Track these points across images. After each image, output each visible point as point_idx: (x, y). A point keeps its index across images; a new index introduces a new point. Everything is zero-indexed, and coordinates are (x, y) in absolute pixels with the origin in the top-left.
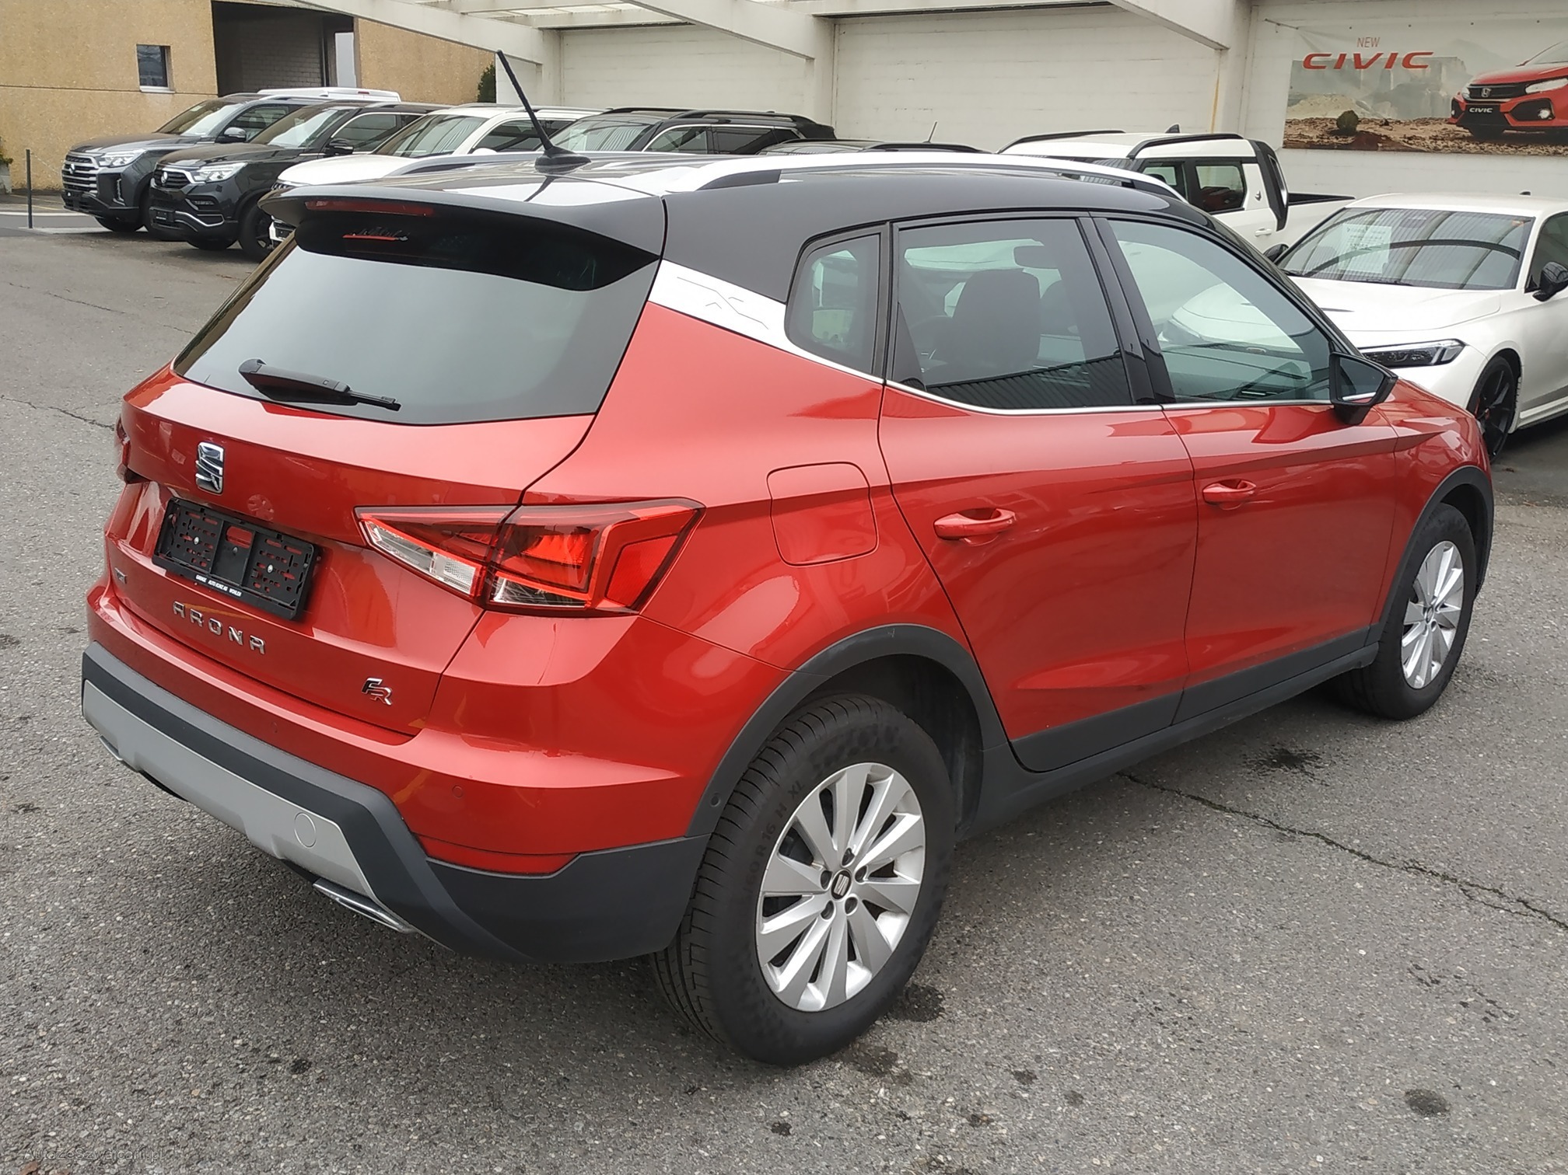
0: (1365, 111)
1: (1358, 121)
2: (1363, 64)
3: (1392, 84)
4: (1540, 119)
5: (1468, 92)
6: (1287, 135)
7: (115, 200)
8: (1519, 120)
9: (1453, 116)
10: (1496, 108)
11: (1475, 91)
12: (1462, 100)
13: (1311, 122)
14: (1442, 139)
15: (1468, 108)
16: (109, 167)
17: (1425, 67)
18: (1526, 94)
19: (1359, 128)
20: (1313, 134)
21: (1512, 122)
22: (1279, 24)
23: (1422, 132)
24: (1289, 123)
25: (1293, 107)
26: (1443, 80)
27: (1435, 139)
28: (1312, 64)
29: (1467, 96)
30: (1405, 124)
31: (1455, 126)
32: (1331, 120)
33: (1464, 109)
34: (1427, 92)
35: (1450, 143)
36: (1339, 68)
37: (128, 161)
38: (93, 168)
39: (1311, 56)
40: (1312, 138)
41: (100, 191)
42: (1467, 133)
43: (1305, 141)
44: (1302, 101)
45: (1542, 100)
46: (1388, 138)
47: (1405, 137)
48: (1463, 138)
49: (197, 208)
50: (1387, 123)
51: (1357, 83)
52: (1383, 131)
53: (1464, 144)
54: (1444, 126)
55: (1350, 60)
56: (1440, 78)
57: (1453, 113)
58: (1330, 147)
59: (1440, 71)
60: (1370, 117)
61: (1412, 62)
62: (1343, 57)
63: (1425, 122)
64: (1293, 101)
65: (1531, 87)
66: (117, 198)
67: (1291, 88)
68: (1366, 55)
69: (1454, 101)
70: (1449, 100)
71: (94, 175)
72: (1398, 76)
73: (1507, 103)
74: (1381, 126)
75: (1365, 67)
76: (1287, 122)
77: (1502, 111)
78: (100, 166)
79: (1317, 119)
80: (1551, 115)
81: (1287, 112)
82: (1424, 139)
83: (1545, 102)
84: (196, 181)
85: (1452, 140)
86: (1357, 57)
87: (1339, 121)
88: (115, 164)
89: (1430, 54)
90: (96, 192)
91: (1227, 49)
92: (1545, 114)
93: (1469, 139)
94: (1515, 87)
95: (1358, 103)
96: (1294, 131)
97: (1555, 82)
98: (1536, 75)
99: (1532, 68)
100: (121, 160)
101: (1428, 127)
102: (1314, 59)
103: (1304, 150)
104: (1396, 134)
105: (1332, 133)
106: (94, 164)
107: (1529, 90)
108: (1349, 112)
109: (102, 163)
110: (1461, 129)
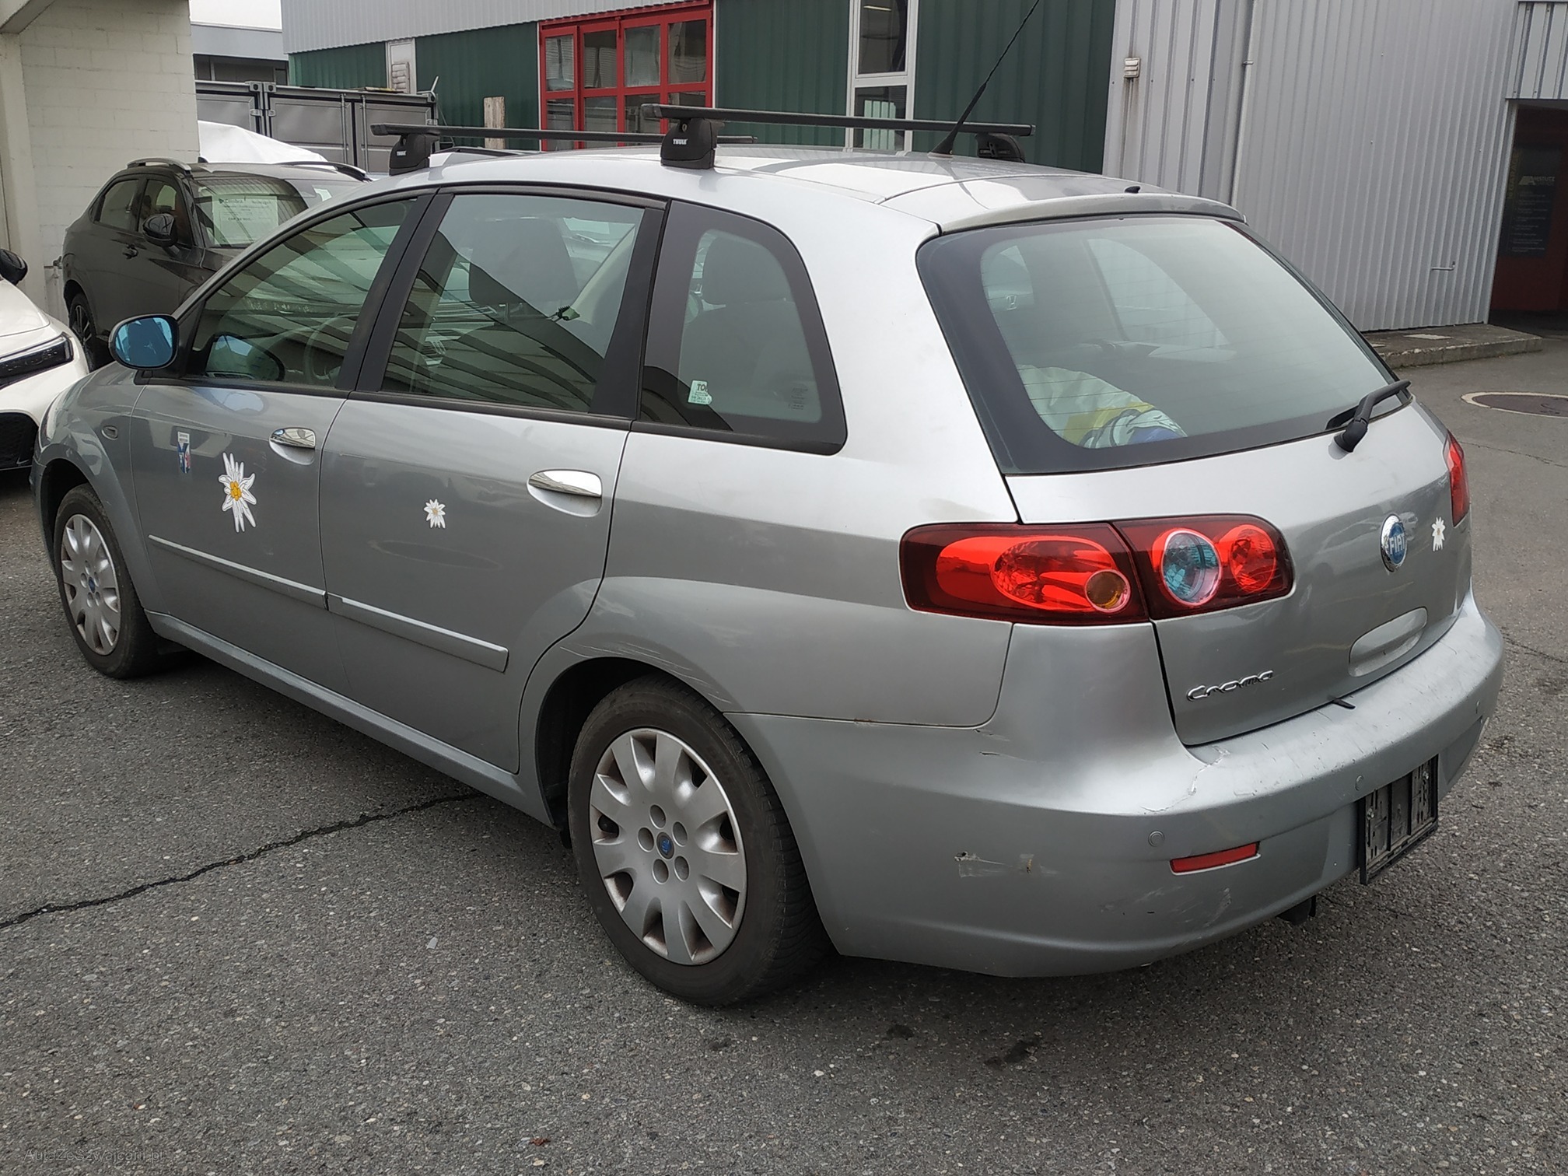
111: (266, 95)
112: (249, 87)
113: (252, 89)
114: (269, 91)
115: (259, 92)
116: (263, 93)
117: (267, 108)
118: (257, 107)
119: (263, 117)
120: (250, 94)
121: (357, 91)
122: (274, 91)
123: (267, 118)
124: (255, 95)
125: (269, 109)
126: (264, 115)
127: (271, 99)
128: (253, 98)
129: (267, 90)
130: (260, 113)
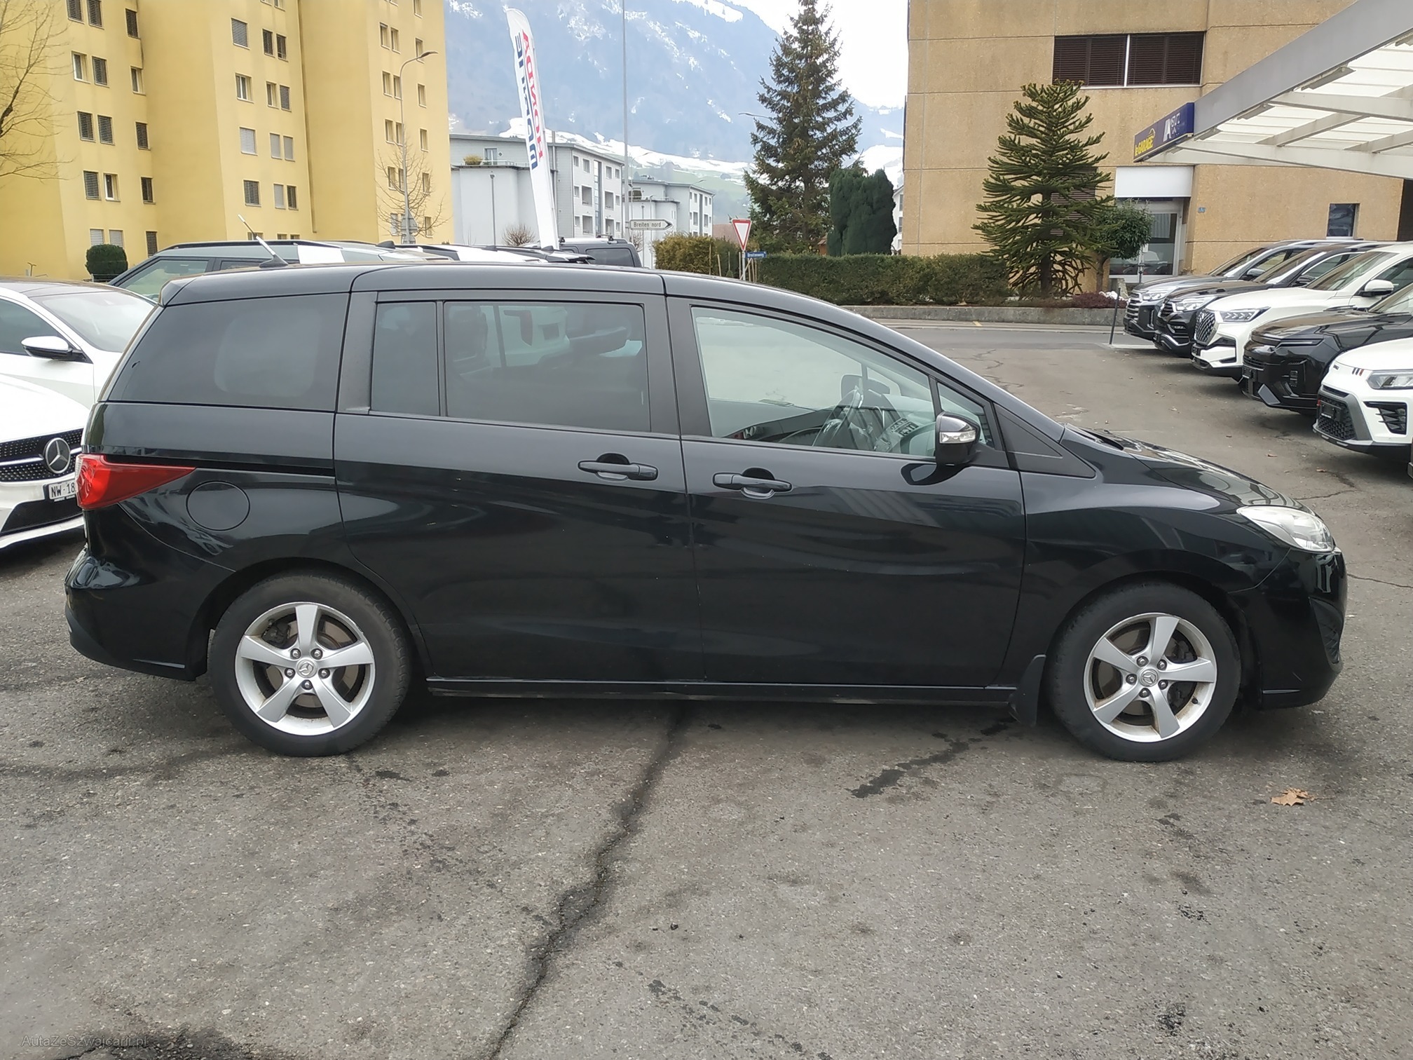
7: (1148, 325)
16: (1149, 300)
37: (1163, 295)
38: (1138, 302)
41: (1139, 319)
49: (1174, 332)
66: (1150, 324)
71: (1137, 307)
78: (1144, 300)
84: (1177, 310)
88: (1153, 298)
90: (1136, 319)
100: (1158, 295)
106: (1140, 299)
109: (1145, 298)
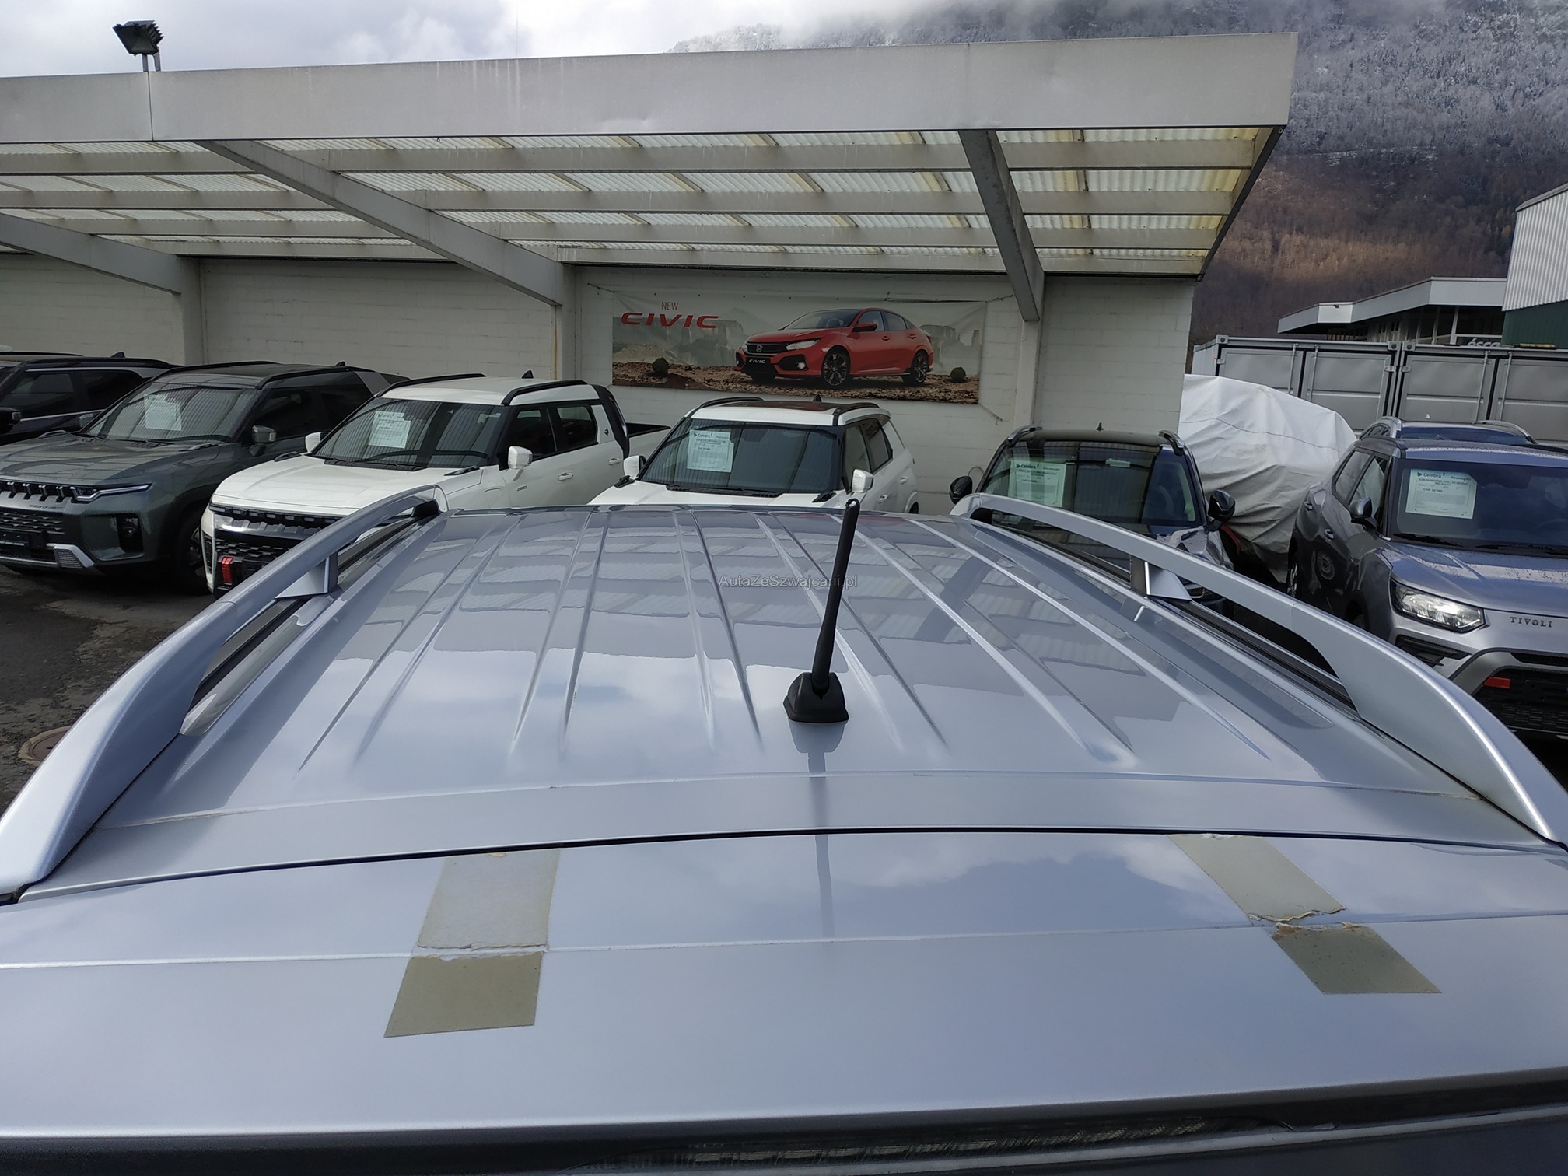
0: (671, 358)
1: (668, 366)
2: (668, 323)
3: (691, 339)
4: (798, 369)
5: (746, 347)
6: (614, 375)
8: (784, 368)
9: (738, 365)
10: (768, 360)
11: (752, 346)
12: (743, 353)
13: (633, 365)
14: (732, 382)
15: (748, 359)
17: (715, 327)
18: (787, 351)
19: (670, 371)
20: (635, 375)
21: (781, 372)
22: (599, 288)
23: (715, 376)
24: (615, 365)
25: (618, 353)
26: (728, 337)
27: (727, 381)
28: (629, 321)
29: (746, 350)
30: (704, 370)
31: (740, 372)
32: (648, 364)
33: (745, 360)
34: (717, 346)
35: (738, 385)
36: (650, 324)
39: (626, 315)
40: (634, 378)
42: (750, 378)
43: (630, 380)
44: (624, 349)
45: (798, 355)
46: (693, 380)
47: (705, 379)
48: (747, 382)
50: (690, 369)
51: (664, 337)
52: (688, 374)
53: (748, 386)
54: (732, 372)
55: (657, 319)
56: (726, 336)
57: (738, 362)
58: (649, 385)
59: (725, 331)
60: (678, 364)
61: (703, 324)
62: (652, 316)
63: (718, 369)
64: (617, 348)
65: (790, 345)
67: (614, 338)
68: (670, 315)
69: (737, 354)
70: (733, 352)
72: (694, 334)
73: (775, 357)
74: (686, 370)
75: (670, 325)
76: (613, 365)
77: (772, 362)
79: (637, 363)
80: (806, 367)
81: (613, 357)
82: (719, 382)
83: (800, 357)
85: (739, 383)
86: (663, 316)
87: (655, 365)
89: (717, 317)
91: (561, 305)
92: (802, 366)
93: (752, 383)
94: (778, 345)
95: (666, 352)
96: (620, 372)
97: (806, 342)
98: (792, 337)
99: (788, 331)
101: (721, 373)
102: (629, 317)
103: (629, 388)
104: (698, 377)
105: (651, 375)
107: (789, 347)
108: (660, 359)
110: (745, 375)
111: (1403, 354)
112: (1387, 346)
113: (1390, 348)
114: (1406, 349)
115: (1396, 351)
116: (1401, 351)
117: (1402, 364)
118: (1392, 364)
119: (1395, 373)
120: (1389, 352)
121: (1508, 348)
122: (1413, 349)
123: (1400, 373)
124: (1393, 353)
125: (1405, 364)
126: (1397, 371)
127: (1408, 356)
128: (1390, 356)
129: (1404, 348)
130: (1394, 369)
